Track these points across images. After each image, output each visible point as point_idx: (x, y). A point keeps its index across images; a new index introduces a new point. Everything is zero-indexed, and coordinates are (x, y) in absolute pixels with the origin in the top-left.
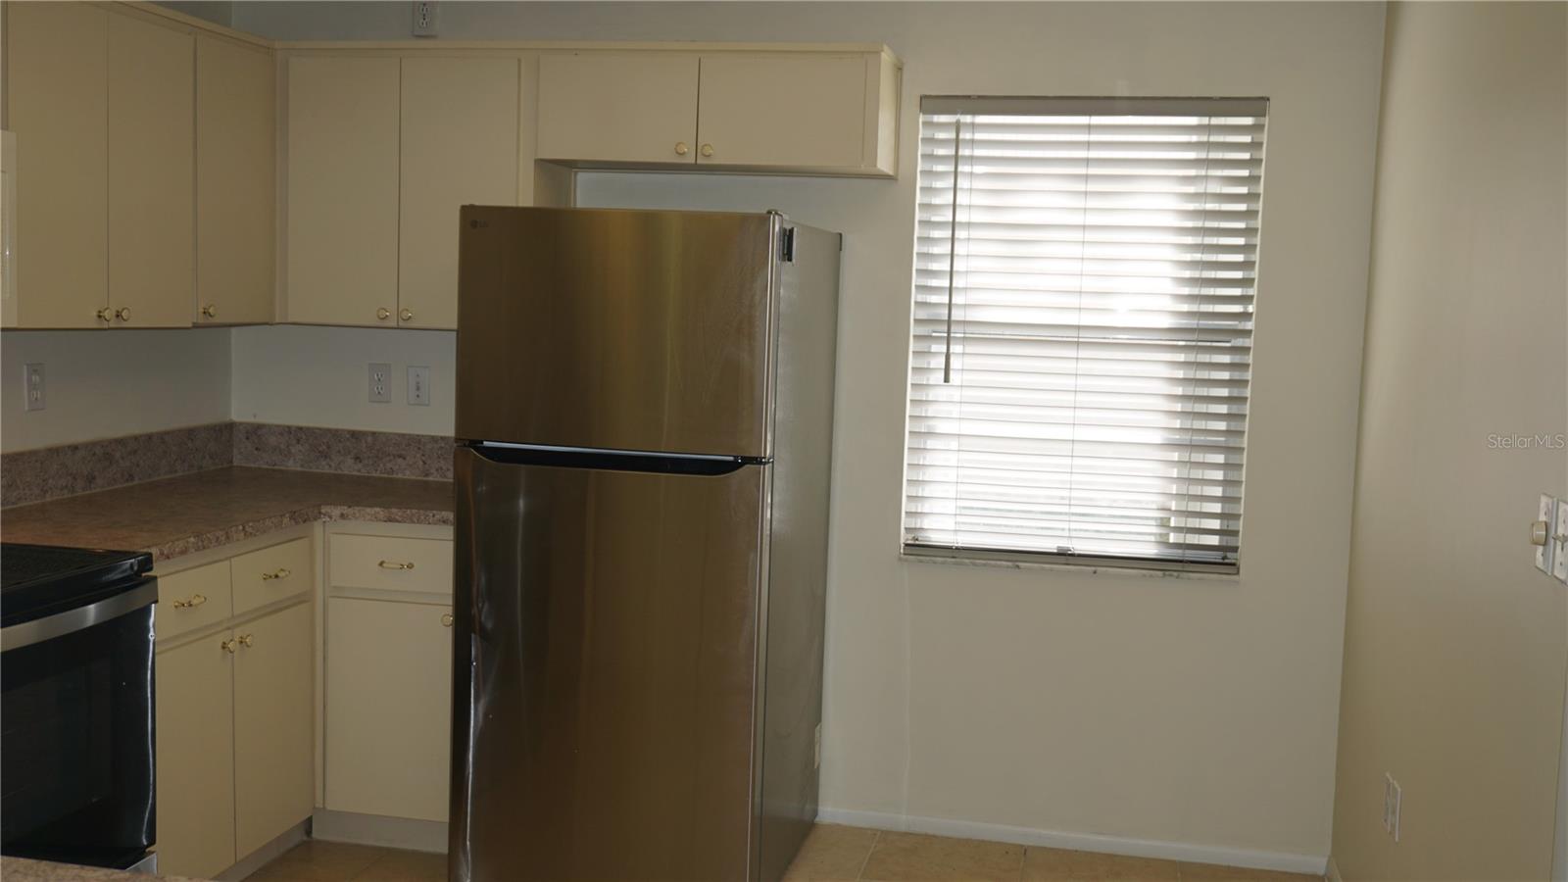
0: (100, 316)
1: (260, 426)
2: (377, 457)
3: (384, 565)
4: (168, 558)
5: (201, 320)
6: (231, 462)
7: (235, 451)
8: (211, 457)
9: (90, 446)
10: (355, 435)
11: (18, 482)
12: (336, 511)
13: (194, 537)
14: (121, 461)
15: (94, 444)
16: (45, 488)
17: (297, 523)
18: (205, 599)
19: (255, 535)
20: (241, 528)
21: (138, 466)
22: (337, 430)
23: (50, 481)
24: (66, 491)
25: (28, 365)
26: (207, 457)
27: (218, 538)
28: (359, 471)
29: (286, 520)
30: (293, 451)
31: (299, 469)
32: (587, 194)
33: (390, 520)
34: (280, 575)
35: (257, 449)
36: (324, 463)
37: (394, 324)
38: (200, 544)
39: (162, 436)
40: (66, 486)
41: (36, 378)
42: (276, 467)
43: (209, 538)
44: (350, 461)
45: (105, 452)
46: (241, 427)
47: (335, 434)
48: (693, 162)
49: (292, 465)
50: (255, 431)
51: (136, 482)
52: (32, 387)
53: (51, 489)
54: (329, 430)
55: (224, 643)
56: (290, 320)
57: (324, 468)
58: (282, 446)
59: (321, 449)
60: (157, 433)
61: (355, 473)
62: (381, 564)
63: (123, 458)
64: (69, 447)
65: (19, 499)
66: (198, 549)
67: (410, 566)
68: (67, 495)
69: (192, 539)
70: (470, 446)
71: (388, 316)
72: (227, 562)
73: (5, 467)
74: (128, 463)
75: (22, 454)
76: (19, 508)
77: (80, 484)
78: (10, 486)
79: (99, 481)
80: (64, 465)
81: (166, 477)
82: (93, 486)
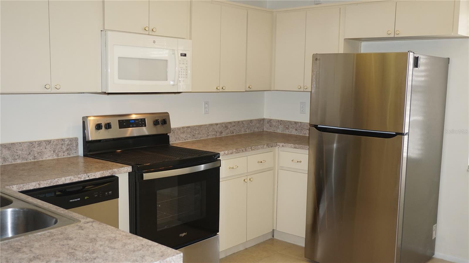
0: (217, 89)
1: (271, 120)
2: (301, 129)
3: (293, 161)
4: (227, 155)
5: (248, 89)
6: (264, 130)
7: (265, 127)
8: (257, 128)
9: (221, 124)
10: (296, 123)
11: (201, 133)
12: (281, 144)
13: (235, 149)
15: (223, 123)
16: (208, 135)
17: (269, 147)
18: (238, 167)
19: (255, 150)
20: (250, 147)
21: (235, 129)
22: (291, 121)
23: (210, 133)
24: (214, 136)
25: (204, 102)
26: (256, 128)
27: (243, 150)
28: (296, 133)
29: (265, 146)
30: (279, 127)
31: (281, 132)
32: (365, 48)
33: (295, 148)
34: (262, 162)
35: (270, 126)
36: (287, 131)
37: (303, 90)
38: (237, 151)
39: (242, 122)
40: (214, 135)
41: (207, 105)
42: (275, 132)
43: (240, 150)
44: (294, 130)
45: (226, 126)
46: (266, 120)
47: (290, 122)
48: (393, 36)
49: (279, 131)
50: (270, 121)
51: (234, 134)
52: (205, 108)
53: (210, 135)
54: (289, 121)
55: (244, 180)
56: (276, 89)
57: (287, 132)
58: (277, 126)
59: (286, 127)
60: (241, 121)
61: (295, 134)
62: (292, 161)
63: (231, 127)
64: (215, 124)
65: (201, 137)
66: (236, 153)
67: (300, 162)
68: (214, 137)
69: (234, 150)
70: (313, 126)
71: (301, 88)
72: (246, 157)
73: (197, 128)
74: (232, 129)
75: (202, 125)
76: (200, 140)
77: (218, 134)
78: (198, 134)
79: (224, 133)
80: (214, 129)
81: (243, 133)
82: (222, 135)
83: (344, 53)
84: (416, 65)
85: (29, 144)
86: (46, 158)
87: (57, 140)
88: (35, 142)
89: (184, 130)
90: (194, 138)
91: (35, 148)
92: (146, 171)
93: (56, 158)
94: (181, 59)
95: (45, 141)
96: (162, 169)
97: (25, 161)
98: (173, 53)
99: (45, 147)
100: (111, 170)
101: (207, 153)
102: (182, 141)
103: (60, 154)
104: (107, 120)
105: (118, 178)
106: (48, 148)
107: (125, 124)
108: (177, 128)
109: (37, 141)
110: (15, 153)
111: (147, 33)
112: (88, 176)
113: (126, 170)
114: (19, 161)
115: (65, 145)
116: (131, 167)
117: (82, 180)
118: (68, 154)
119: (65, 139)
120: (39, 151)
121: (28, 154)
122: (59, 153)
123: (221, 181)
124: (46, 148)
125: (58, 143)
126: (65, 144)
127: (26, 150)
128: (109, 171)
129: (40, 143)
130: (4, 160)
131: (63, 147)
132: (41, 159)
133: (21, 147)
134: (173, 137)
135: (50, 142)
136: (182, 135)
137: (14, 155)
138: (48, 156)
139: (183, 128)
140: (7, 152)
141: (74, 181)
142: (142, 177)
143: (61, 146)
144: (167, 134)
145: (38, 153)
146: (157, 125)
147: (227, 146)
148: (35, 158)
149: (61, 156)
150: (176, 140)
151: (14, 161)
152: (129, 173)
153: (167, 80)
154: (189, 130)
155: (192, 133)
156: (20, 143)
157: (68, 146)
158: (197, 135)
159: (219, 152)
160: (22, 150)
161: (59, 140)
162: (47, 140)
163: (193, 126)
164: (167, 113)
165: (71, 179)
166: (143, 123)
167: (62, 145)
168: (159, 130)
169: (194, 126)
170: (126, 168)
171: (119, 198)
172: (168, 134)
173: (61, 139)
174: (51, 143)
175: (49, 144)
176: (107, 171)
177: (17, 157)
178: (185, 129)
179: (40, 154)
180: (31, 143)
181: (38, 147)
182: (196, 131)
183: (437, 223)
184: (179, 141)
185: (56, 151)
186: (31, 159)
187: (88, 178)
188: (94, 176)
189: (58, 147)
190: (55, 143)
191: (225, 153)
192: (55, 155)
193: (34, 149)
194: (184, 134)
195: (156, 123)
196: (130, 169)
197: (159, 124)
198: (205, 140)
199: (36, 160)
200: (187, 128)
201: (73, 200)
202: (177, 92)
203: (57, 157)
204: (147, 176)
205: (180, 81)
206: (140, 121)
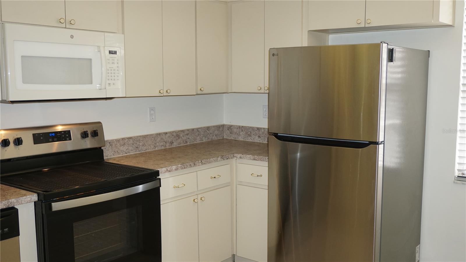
0: (160, 92)
1: (231, 126)
2: (265, 136)
3: (253, 175)
4: (170, 171)
5: (199, 92)
6: (224, 137)
7: (225, 134)
8: (216, 136)
9: (171, 133)
10: (259, 129)
11: (146, 144)
12: (239, 156)
13: (181, 164)
14: (182, 137)
15: (173, 132)
16: (155, 146)
17: (224, 160)
18: (184, 185)
19: (206, 164)
20: (200, 161)
21: (189, 139)
22: (253, 127)
23: (157, 144)
25: (149, 108)
26: (215, 136)
27: (190, 165)
28: (260, 141)
29: (219, 159)
30: (241, 134)
31: (242, 140)
32: (332, 40)
33: (254, 159)
34: (216, 177)
35: (231, 133)
36: (250, 138)
37: (263, 92)
38: (183, 167)
39: (198, 129)
40: (163, 145)
41: (152, 112)
42: (236, 139)
43: (187, 165)
44: (257, 138)
45: (177, 134)
46: (226, 126)
47: (253, 128)
48: (364, 26)
49: (240, 139)
50: (230, 127)
51: (188, 144)
52: (151, 115)
53: (157, 146)
54: (251, 127)
55: (194, 199)
56: (233, 91)
57: (249, 140)
58: (238, 132)
59: (249, 133)
60: (196, 128)
61: (259, 142)
62: (251, 175)
63: (183, 136)
64: (164, 133)
65: (147, 149)
66: (182, 169)
67: (261, 176)
68: (163, 148)
70: (272, 135)
71: (261, 89)
72: (196, 172)
73: (141, 139)
74: (185, 138)
75: (147, 135)
76: (145, 152)
77: (168, 145)
78: (143, 145)
79: (175, 144)
80: (162, 139)
81: (199, 142)
82: (172, 145)
83: (309, 46)
84: (391, 58)
89: (123, 141)
90: (137, 150)
92: (58, 199)
94: (110, 57)
96: (81, 195)
98: (99, 50)
100: (6, 201)
101: (144, 171)
102: (122, 154)
104: (19, 134)
105: (17, 210)
107: (42, 138)
108: (116, 140)
111: (64, 25)
113: (29, 199)
116: (37, 196)
123: (162, 204)
128: (4, 203)
134: (111, 150)
136: (121, 148)
139: (123, 139)
142: (50, 207)
144: (100, 148)
146: (85, 138)
147: (173, 160)
150: (115, 154)
152: (35, 202)
153: (92, 84)
154: (131, 141)
155: (135, 144)
158: (141, 146)
159: (158, 169)
163: (135, 137)
164: (100, 123)
166: (67, 135)
168: (88, 144)
169: (138, 137)
170: (28, 196)
171: (20, 236)
172: (102, 148)
178: (126, 141)
182: (140, 143)
183: (421, 243)
184: (119, 155)
191: (167, 170)
194: (124, 146)
195: (84, 135)
196: (35, 197)
197: (88, 137)
198: (150, 153)
200: (128, 139)
202: (105, 97)
204: (57, 206)
205: (109, 84)
206: (63, 134)
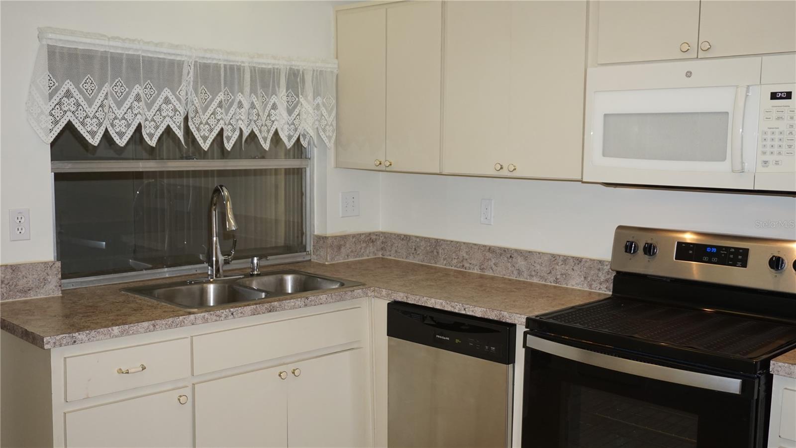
85: (551, 257)
86: (573, 286)
87: (591, 260)
88: (559, 256)
91: (558, 265)
93: (587, 289)
94: (773, 107)
95: (574, 258)
97: (543, 283)
99: (572, 267)
100: (499, 312)
103: (595, 285)
106: (577, 271)
107: (691, 252)
109: (562, 256)
110: (533, 267)
112: (465, 309)
114: (535, 280)
115: (604, 273)
117: (456, 311)
118: (606, 288)
119: (604, 261)
120: (563, 271)
121: (548, 272)
122: (593, 282)
124: (573, 269)
125: (592, 266)
126: (603, 269)
127: (546, 266)
128: (495, 313)
129: (566, 259)
130: (519, 273)
131: (600, 274)
132: (565, 286)
133: (540, 259)
135: (580, 262)
137: (531, 269)
138: (576, 284)
140: (523, 263)
141: (446, 309)
142: (525, 339)
143: (597, 271)
145: (562, 274)
148: (556, 280)
149: (596, 289)
151: (530, 279)
153: (724, 160)
156: (539, 253)
157: (608, 274)
160: (541, 264)
161: (594, 260)
162: (576, 258)
165: (442, 304)
166: (740, 257)
167: (599, 270)
170: (523, 316)
173: (599, 261)
174: (582, 263)
175: (578, 264)
176: (493, 311)
177: (533, 273)
179: (564, 276)
180: (553, 256)
181: (563, 264)
185: (589, 279)
186: (550, 282)
187: (463, 312)
188: (473, 311)
189: (592, 272)
190: (587, 265)
192: (586, 285)
193: (557, 267)
195: (776, 264)
199: (557, 285)
201: (441, 337)
203: (589, 289)
205: (766, 162)
206: (732, 253)
